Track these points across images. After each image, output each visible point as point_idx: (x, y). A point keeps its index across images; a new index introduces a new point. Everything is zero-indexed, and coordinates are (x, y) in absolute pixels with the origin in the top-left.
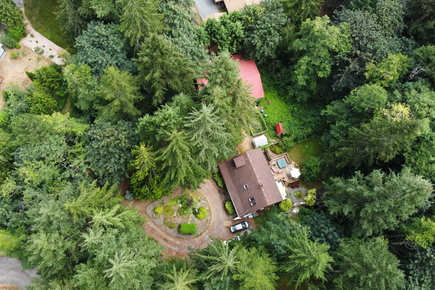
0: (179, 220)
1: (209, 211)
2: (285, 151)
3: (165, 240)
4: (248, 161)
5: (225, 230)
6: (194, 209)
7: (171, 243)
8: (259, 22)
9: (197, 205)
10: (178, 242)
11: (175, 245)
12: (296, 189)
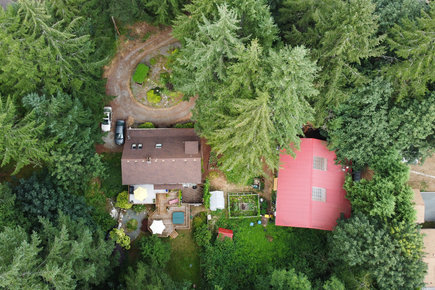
0: (156, 70)
1: (153, 106)
2: (194, 230)
3: (141, 51)
4: (188, 156)
5: (125, 115)
6: (162, 89)
7: (135, 55)
8: (387, 238)
9: (165, 95)
10: (133, 62)
11: (131, 59)
12: (140, 225)
